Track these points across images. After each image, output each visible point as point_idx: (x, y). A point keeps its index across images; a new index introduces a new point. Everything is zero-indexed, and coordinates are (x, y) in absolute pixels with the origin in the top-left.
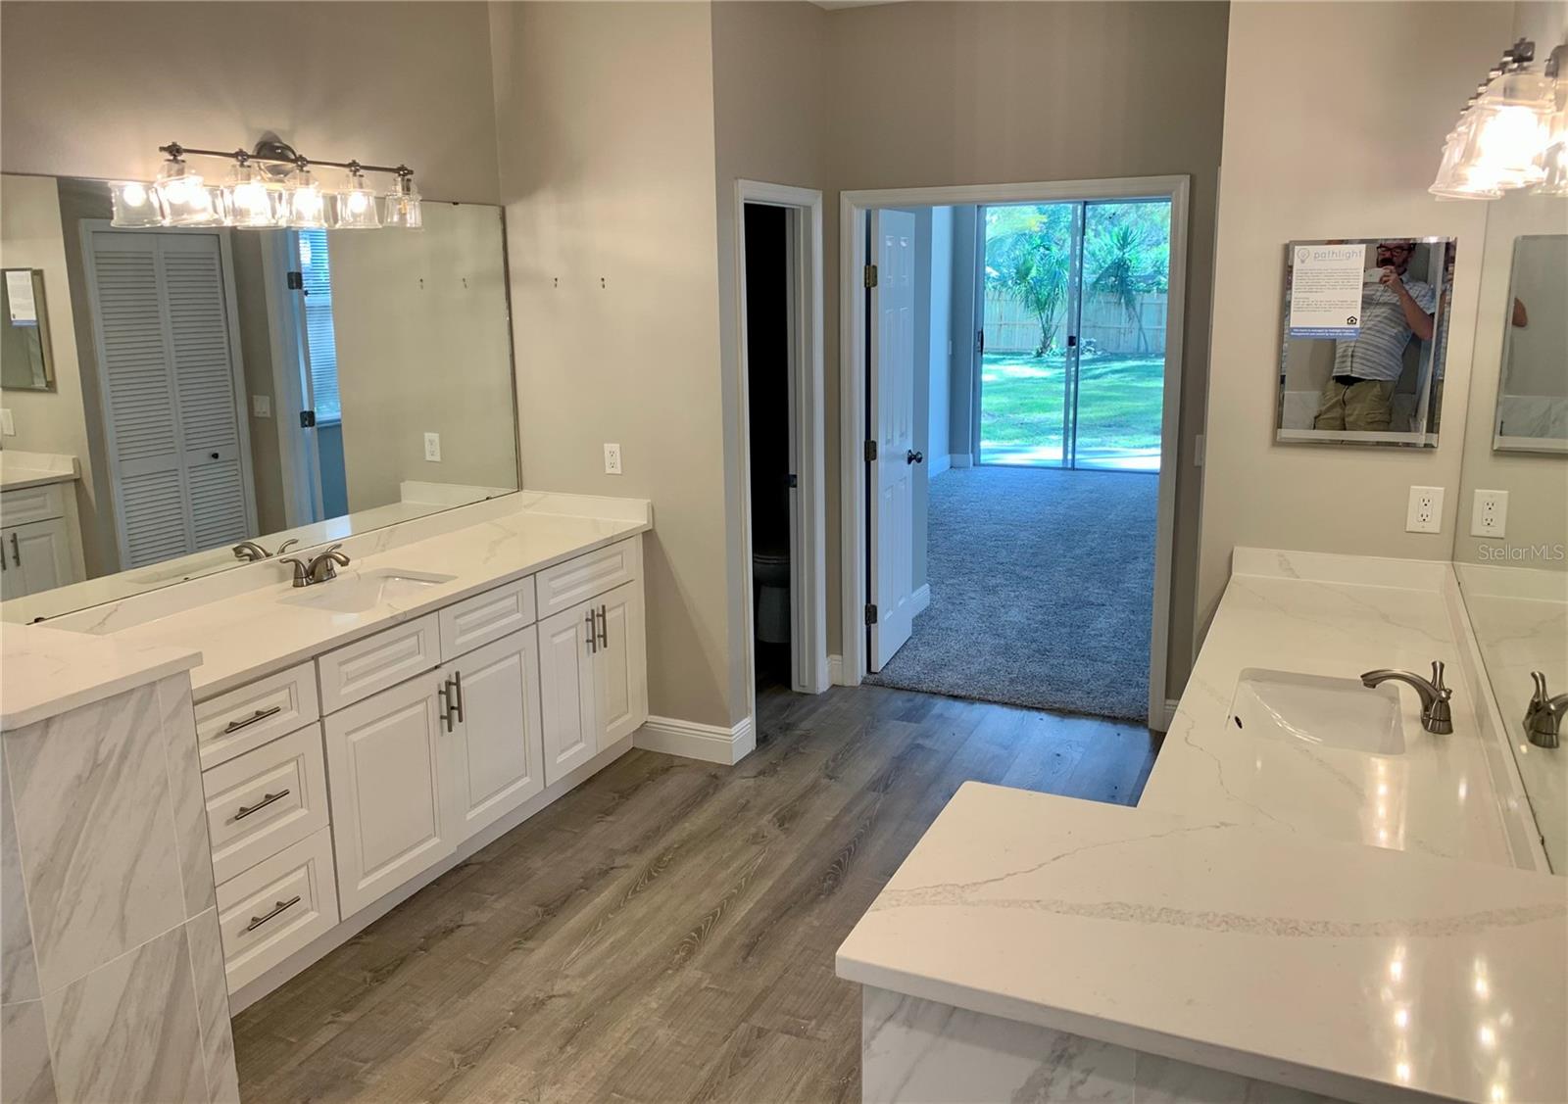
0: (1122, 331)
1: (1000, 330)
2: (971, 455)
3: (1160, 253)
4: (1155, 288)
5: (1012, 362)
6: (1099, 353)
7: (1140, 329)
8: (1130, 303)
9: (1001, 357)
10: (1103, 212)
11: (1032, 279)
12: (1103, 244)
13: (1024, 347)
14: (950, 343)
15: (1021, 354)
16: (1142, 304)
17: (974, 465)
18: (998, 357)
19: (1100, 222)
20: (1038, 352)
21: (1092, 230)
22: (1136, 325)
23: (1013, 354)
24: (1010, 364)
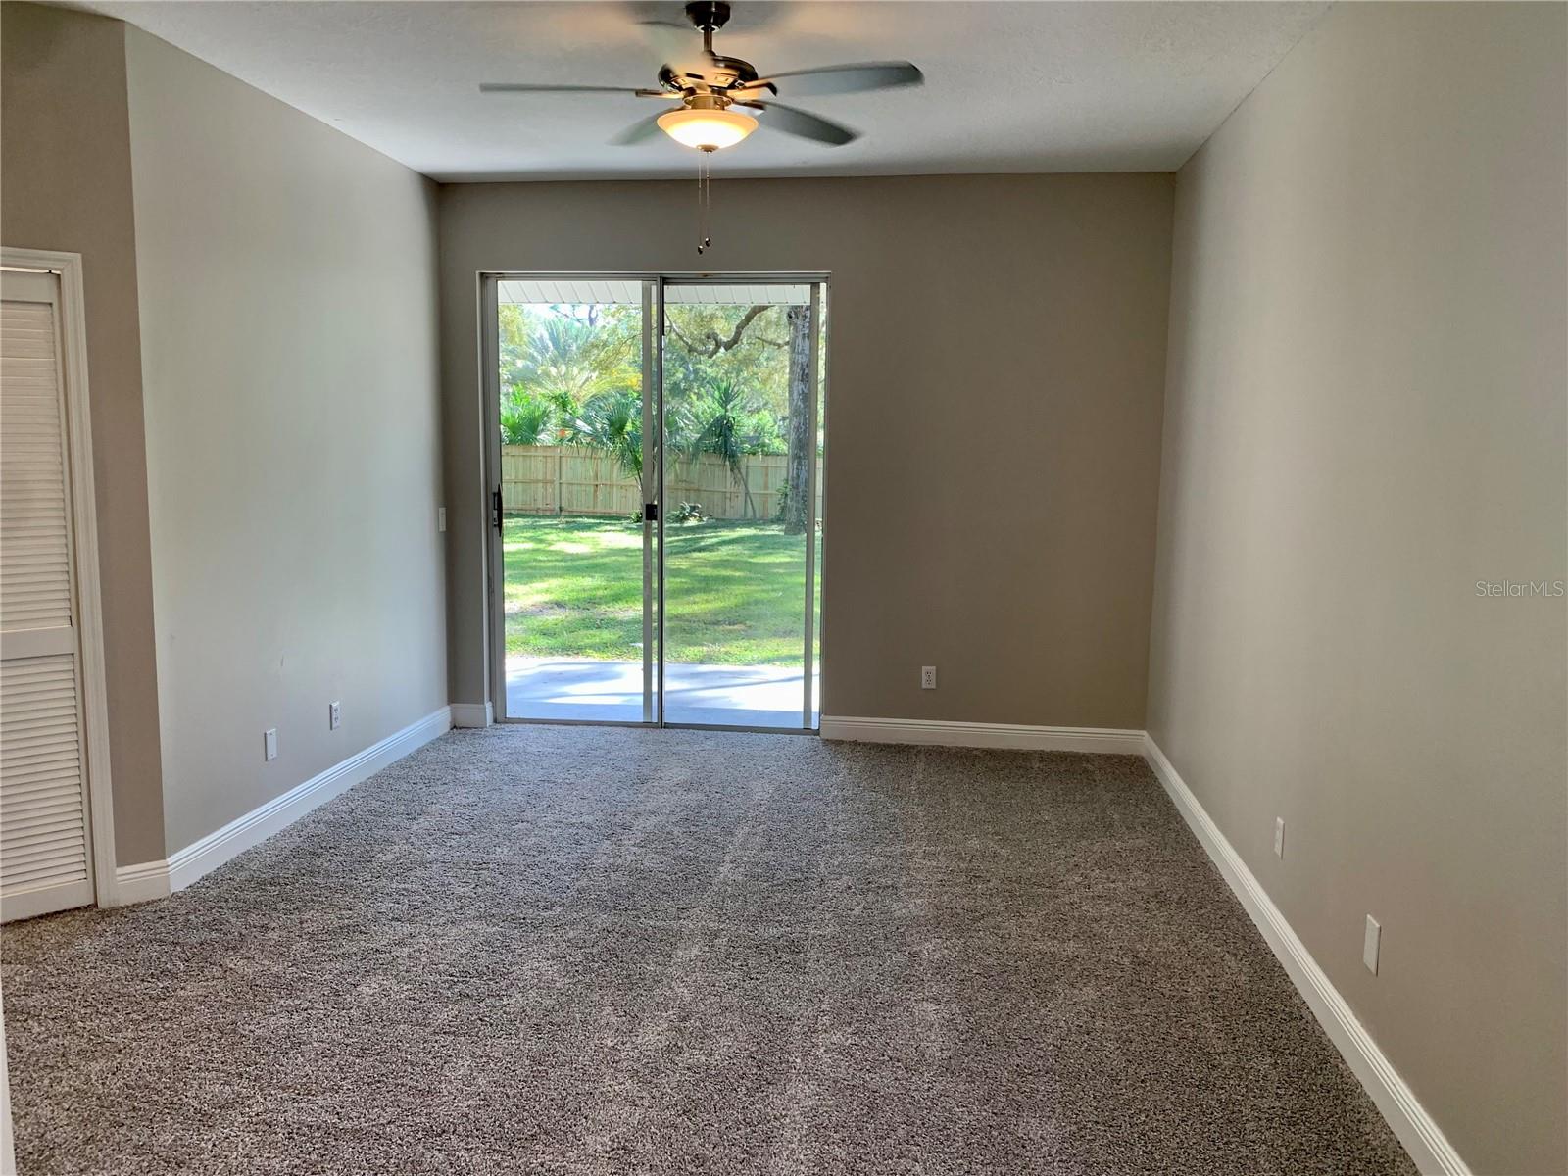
0: (728, 495)
1: (595, 491)
2: (488, 705)
3: (761, 420)
4: (760, 450)
5: (608, 528)
6: (704, 519)
7: (747, 493)
8: (735, 466)
9: (598, 521)
10: (704, 376)
11: (628, 434)
12: (705, 406)
13: (623, 511)
14: (442, 510)
15: (619, 519)
16: (747, 466)
17: (495, 721)
18: (592, 521)
19: (702, 386)
20: (638, 517)
21: (695, 393)
22: (742, 487)
23: (611, 518)
24: (605, 531)
